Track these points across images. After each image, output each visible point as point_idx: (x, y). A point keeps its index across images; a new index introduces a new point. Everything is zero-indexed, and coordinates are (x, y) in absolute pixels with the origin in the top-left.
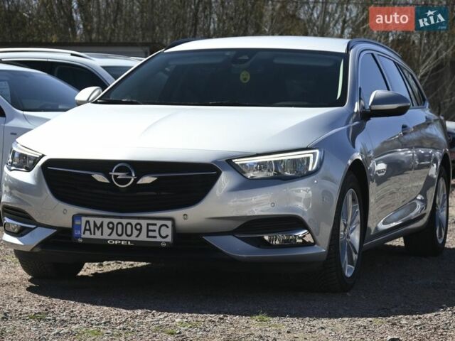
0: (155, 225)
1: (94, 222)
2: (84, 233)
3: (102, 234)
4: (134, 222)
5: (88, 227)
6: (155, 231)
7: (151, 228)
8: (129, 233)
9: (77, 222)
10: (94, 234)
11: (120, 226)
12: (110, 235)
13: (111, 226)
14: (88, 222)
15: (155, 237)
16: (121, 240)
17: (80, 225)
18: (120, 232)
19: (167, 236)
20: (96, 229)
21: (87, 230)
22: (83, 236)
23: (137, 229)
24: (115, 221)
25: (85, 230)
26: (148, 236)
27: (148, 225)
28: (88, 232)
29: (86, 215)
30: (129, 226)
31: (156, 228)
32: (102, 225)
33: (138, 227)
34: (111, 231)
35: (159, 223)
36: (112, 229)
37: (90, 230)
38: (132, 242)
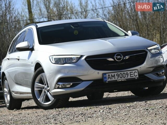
0: (132, 72)
1: (111, 75)
2: (108, 79)
3: (115, 78)
4: (125, 72)
5: (109, 77)
6: (132, 74)
7: (131, 73)
8: (124, 76)
9: (105, 76)
10: (112, 79)
11: (121, 75)
12: (118, 78)
13: (118, 75)
14: (109, 75)
15: (133, 76)
16: (122, 79)
17: (106, 77)
18: (121, 77)
19: (137, 76)
20: (112, 77)
21: (109, 78)
22: (108, 80)
23: (127, 75)
24: (119, 73)
25: (108, 78)
26: (131, 77)
27: (130, 73)
28: (110, 79)
29: (108, 73)
30: (124, 74)
31: (133, 73)
32: (114, 75)
33: (127, 74)
34: (118, 77)
35: (134, 71)
36: (118, 76)
37: (110, 78)
38: (126, 79)
